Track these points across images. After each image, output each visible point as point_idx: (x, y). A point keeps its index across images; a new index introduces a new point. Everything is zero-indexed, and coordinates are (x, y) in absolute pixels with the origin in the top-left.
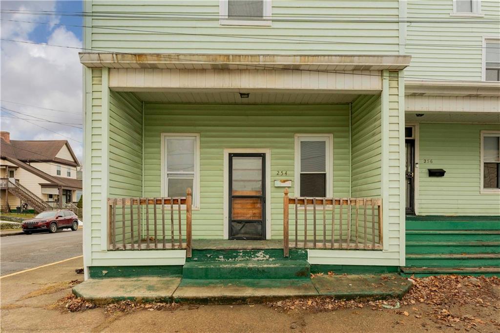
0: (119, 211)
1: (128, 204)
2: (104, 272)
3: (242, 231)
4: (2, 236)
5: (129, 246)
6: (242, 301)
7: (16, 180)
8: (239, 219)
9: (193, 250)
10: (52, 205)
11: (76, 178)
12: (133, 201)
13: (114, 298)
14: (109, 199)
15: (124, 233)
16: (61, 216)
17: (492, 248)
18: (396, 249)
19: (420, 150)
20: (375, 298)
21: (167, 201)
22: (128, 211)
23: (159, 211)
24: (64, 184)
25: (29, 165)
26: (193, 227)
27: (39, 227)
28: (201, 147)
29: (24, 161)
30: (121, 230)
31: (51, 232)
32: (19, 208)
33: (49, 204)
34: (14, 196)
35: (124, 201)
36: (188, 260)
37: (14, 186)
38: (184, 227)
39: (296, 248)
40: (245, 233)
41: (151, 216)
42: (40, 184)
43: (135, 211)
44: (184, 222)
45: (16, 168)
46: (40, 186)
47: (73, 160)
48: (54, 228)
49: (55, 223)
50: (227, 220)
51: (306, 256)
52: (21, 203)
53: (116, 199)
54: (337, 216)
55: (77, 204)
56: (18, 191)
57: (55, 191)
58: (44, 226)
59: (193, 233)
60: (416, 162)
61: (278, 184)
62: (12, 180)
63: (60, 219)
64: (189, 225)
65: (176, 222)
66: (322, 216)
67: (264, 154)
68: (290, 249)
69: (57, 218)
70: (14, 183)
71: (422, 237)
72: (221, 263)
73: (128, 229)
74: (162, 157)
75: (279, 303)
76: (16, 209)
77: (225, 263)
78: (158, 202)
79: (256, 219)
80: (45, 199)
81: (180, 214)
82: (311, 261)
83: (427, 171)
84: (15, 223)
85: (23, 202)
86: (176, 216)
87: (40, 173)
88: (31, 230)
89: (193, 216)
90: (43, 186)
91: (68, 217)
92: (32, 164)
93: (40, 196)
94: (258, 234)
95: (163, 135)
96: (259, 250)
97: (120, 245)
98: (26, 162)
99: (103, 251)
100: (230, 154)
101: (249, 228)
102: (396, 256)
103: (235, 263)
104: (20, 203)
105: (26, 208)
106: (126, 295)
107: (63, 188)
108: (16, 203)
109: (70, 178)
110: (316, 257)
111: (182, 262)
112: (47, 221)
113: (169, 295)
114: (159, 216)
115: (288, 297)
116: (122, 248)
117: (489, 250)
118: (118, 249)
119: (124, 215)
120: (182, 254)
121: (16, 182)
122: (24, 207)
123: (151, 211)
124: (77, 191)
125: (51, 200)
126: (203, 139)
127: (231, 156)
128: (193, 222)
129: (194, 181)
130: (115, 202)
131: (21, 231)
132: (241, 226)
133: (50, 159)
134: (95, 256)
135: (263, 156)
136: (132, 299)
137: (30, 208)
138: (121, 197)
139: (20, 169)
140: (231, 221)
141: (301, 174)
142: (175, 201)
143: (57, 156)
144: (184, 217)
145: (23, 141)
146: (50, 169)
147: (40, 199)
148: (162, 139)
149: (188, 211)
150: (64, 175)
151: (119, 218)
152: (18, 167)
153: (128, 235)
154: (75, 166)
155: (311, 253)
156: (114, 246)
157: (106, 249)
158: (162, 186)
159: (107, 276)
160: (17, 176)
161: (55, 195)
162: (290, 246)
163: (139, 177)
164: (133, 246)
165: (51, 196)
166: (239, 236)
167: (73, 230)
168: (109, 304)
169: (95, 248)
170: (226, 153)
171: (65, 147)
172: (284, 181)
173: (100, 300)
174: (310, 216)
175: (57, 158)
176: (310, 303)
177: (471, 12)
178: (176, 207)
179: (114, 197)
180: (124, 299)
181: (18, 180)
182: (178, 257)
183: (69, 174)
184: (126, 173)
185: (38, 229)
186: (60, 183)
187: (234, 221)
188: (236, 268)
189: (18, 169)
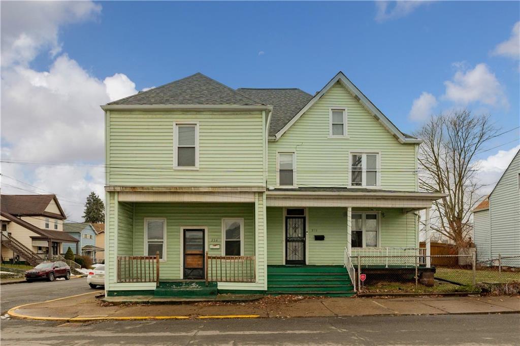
0: (123, 263)
1: (127, 259)
2: (115, 293)
3: (191, 274)
4: (2, 284)
5: (127, 281)
6: (180, 303)
7: (9, 233)
8: (190, 267)
9: (160, 282)
10: (42, 256)
11: (62, 230)
12: (130, 258)
13: (123, 302)
14: (118, 257)
15: (125, 275)
16: (57, 267)
17: (322, 282)
18: (262, 282)
19: (309, 223)
20: (240, 301)
21: (147, 258)
22: (127, 263)
23: (143, 262)
24: (53, 237)
25: (20, 219)
26: (160, 272)
27: (40, 276)
28: (167, 226)
29: (15, 216)
30: (124, 272)
31: (50, 281)
32: (11, 260)
33: (39, 255)
34: (7, 248)
35: (125, 258)
36: (157, 287)
37: (7, 239)
38: (155, 272)
39: (212, 281)
40: (193, 275)
41: (139, 266)
42: (31, 237)
43: (131, 262)
44: (155, 269)
45: (8, 222)
46: (31, 239)
47: (59, 213)
48: (52, 278)
49: (52, 272)
50: (182, 268)
51: (216, 285)
52: (14, 255)
53: (121, 257)
54: (232, 266)
55: (64, 256)
56: (10, 243)
57: (45, 244)
58: (44, 275)
59: (160, 275)
60: (306, 231)
61: (212, 247)
62: (5, 233)
63: (56, 269)
64: (158, 270)
65: (151, 269)
66: (225, 265)
67: (204, 230)
68: (209, 282)
69: (54, 269)
70: (7, 236)
71: (286, 277)
72: (174, 288)
73: (127, 273)
74: (145, 231)
75: (196, 304)
76: (9, 260)
77: (176, 288)
78: (142, 258)
79: (200, 267)
80: (35, 252)
81: (153, 264)
82: (219, 288)
83: (314, 237)
84: (11, 273)
85: (15, 254)
86: (151, 266)
87: (31, 227)
88: (33, 278)
89: (160, 266)
90: (34, 238)
91: (62, 268)
92: (22, 218)
93: (31, 248)
94: (200, 276)
95: (145, 218)
96: (193, 282)
97: (123, 280)
98: (16, 217)
99: (115, 283)
100: (184, 230)
101: (195, 272)
102: (262, 285)
103: (181, 288)
104: (12, 255)
105: (18, 260)
106: (128, 301)
107: (52, 241)
108: (10, 255)
109: (58, 230)
110: (221, 286)
111: (154, 288)
112: (47, 271)
113: (147, 300)
114: (143, 266)
115: (201, 301)
116: (124, 281)
117: (319, 283)
118: (122, 282)
119: (125, 264)
120: (155, 284)
121: (8, 235)
122: (16, 258)
123: (139, 262)
124: (63, 243)
125: (40, 252)
126: (168, 221)
127: (185, 231)
128: (160, 269)
129: (163, 246)
130: (121, 258)
131: (25, 279)
132: (191, 271)
133: (40, 213)
134: (111, 285)
135: (203, 231)
136: (131, 302)
137: (22, 259)
138: (124, 256)
139: (13, 224)
140: (185, 268)
141: (226, 241)
142: (151, 258)
143: (46, 210)
144: (155, 266)
145: (13, 196)
146: (40, 223)
147: (31, 251)
148: (145, 221)
149: (157, 262)
150: (52, 228)
151: (123, 266)
152: (10, 222)
153: (127, 276)
154: (61, 219)
155: (219, 284)
156: (120, 280)
157: (116, 281)
158: (145, 248)
159: (116, 295)
160: (9, 230)
161: (44, 247)
162: (209, 280)
163: (131, 243)
164: (129, 280)
165: (40, 248)
166: (189, 277)
167: (67, 279)
168: (120, 304)
169: (111, 282)
170: (182, 229)
171: (52, 202)
172: (215, 245)
173: (116, 302)
174: (219, 266)
175: (46, 212)
176: (210, 304)
177: (343, 134)
178: (151, 261)
179: (120, 256)
180: (127, 302)
181: (10, 233)
182: (152, 286)
183: (56, 227)
184: (125, 242)
185: (39, 278)
186: (50, 236)
187: (186, 268)
188: (180, 291)
189: (10, 223)
